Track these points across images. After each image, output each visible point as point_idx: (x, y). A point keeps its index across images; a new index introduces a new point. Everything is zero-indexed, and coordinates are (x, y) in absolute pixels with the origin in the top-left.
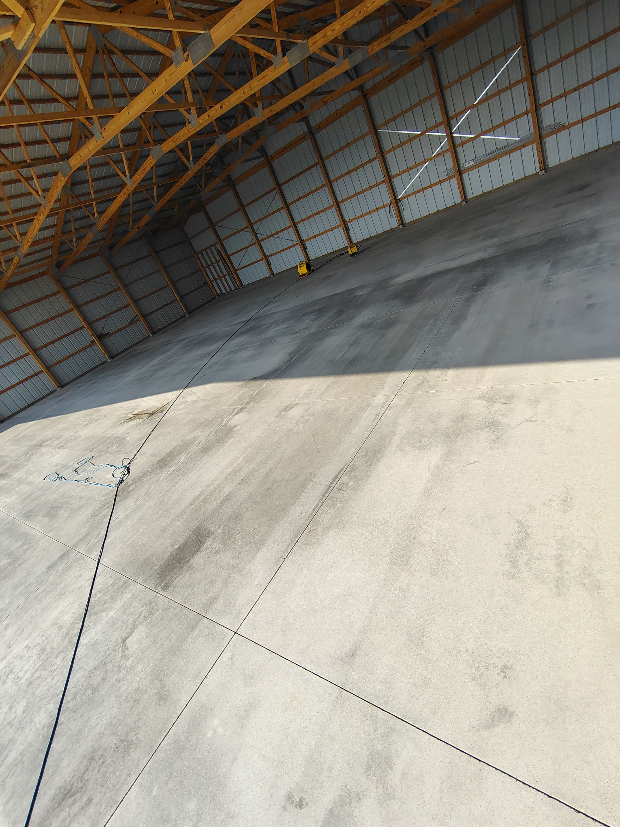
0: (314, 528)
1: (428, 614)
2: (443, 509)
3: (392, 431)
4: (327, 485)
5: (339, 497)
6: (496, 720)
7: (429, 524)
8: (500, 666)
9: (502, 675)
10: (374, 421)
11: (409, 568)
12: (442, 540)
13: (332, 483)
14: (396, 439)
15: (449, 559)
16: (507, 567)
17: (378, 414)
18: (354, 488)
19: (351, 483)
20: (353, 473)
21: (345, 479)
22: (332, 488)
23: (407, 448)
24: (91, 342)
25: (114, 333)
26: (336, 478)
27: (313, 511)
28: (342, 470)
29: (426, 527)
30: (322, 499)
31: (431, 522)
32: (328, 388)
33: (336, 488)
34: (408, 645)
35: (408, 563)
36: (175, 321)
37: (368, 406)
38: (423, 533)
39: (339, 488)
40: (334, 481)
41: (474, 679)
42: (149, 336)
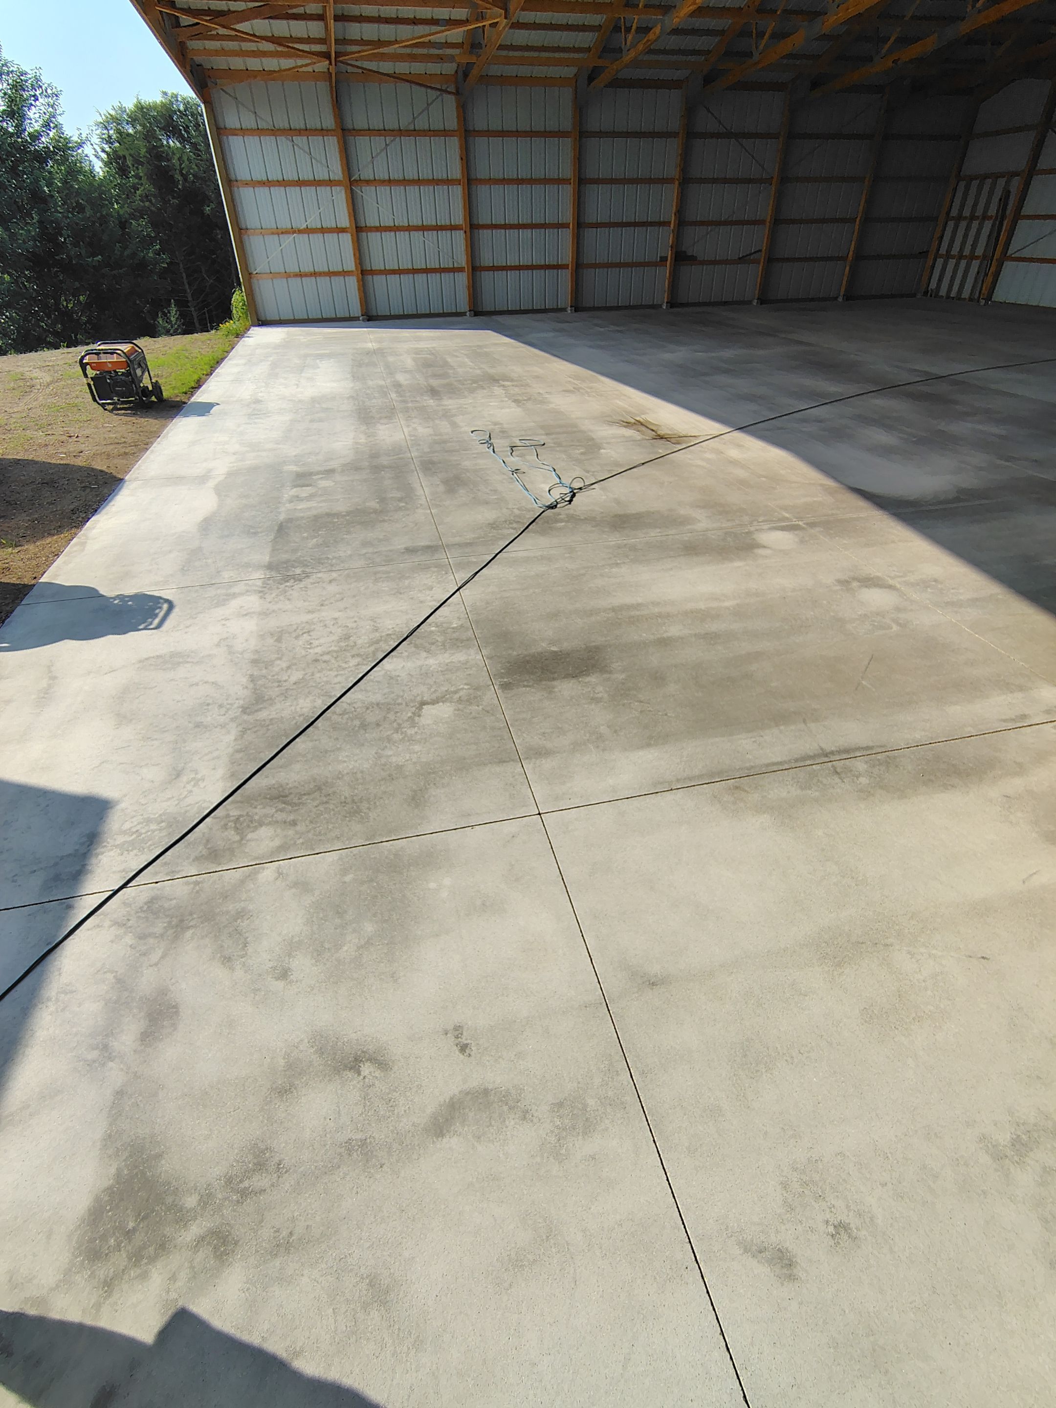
0: (746, 789)
1: (802, 1052)
2: (983, 958)
3: (1020, 765)
4: (822, 749)
5: (825, 781)
6: (763, 1255)
7: (934, 952)
8: (839, 1218)
9: (831, 1229)
10: (1005, 721)
11: (835, 973)
12: (929, 992)
13: (832, 753)
14: (1016, 785)
15: (912, 1027)
16: (1003, 1138)
17: (1024, 717)
18: (861, 791)
19: (863, 780)
20: (883, 768)
21: (860, 765)
22: (827, 759)
23: (1019, 814)
24: (661, 257)
25: (703, 263)
26: (847, 751)
27: (768, 765)
28: (867, 748)
29: (922, 950)
30: (796, 760)
31: (940, 954)
32: (974, 602)
33: (833, 766)
34: (735, 1052)
35: (839, 965)
36: (812, 300)
37: (1021, 688)
38: (909, 953)
39: (839, 770)
40: (839, 752)
41: (785, 1186)
42: (750, 302)
